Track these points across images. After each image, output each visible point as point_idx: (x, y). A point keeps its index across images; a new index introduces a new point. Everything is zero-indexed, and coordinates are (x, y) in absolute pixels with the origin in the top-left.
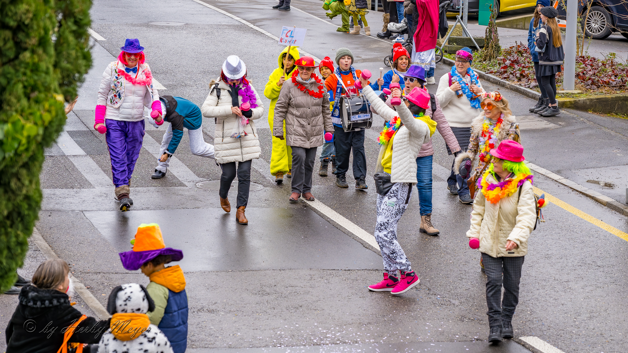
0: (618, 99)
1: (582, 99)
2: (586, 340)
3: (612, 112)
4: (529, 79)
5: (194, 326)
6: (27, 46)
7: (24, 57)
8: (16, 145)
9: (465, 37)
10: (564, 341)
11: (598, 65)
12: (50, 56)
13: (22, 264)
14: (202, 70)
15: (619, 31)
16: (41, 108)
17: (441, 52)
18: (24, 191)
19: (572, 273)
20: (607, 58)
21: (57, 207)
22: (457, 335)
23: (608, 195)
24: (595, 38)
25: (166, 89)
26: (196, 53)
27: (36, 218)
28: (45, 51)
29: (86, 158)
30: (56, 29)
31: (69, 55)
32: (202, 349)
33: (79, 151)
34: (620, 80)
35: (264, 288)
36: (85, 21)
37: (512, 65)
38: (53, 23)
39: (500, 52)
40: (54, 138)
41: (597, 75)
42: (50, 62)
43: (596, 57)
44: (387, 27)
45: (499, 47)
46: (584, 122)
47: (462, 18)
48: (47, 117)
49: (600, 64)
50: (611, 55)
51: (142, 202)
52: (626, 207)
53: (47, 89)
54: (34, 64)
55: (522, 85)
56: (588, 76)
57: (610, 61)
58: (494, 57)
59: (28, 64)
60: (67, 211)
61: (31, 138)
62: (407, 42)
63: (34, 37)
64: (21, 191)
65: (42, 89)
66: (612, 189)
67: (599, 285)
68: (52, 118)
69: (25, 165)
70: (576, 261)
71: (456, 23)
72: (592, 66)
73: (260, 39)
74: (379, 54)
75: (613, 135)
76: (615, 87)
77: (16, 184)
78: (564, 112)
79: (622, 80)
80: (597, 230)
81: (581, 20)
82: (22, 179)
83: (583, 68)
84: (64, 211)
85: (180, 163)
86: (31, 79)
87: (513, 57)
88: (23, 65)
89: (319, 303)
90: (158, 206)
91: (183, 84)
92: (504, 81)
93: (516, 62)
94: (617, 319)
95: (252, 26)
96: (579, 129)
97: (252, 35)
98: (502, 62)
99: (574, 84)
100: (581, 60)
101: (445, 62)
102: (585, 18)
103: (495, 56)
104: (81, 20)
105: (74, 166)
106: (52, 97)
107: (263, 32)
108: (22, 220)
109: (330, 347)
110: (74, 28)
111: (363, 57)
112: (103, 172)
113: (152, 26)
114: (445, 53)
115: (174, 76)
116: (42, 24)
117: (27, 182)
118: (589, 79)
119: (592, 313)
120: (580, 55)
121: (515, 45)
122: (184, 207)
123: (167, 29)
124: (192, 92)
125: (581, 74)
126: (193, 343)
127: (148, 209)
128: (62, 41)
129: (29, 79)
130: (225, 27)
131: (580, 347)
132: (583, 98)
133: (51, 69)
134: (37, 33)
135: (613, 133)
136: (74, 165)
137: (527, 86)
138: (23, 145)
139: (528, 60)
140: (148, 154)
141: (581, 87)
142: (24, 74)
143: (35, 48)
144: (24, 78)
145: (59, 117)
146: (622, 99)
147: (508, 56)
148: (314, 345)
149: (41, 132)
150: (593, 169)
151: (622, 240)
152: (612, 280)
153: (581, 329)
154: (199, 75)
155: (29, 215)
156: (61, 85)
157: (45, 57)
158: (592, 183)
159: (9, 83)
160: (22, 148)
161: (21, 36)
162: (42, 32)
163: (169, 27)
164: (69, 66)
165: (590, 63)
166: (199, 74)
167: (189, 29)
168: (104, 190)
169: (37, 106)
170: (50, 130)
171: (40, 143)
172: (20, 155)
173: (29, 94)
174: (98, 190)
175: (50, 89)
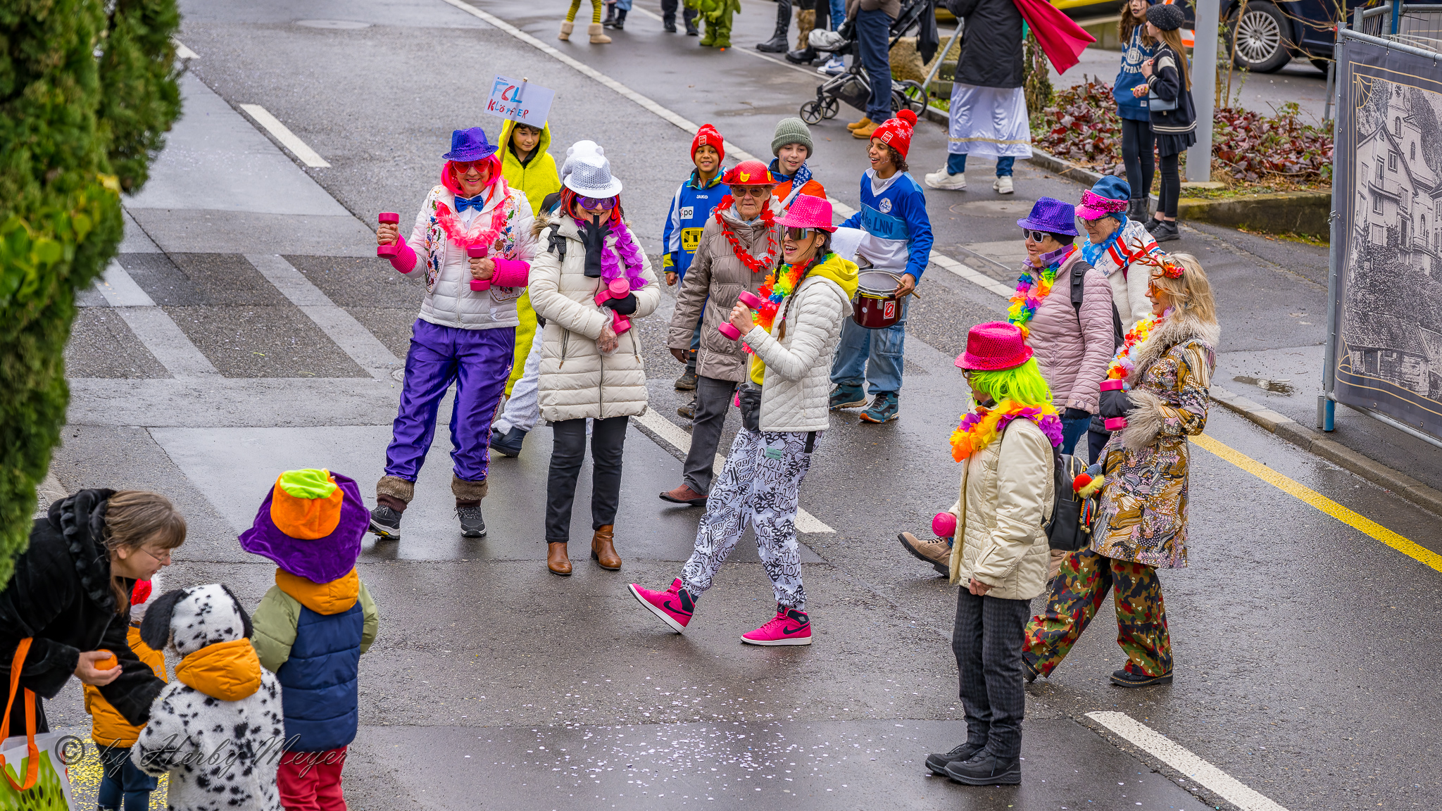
0: (1302, 202)
1: (1227, 201)
2: (1229, 721)
3: (1289, 231)
4: (1113, 157)
6: (42, 68)
7: (34, 92)
8: (14, 284)
10: (1181, 721)
11: (1260, 128)
12: (91, 92)
14: (407, 125)
15: (1305, 56)
16: (70, 203)
17: (924, 95)
18: (31, 384)
19: (1200, 576)
20: (1281, 114)
21: (92, 417)
22: (952, 706)
23: (1280, 410)
24: (1255, 70)
25: (329, 165)
26: (395, 90)
27: (56, 441)
28: (79, 80)
29: (155, 312)
30: (104, 33)
31: (130, 90)
32: (402, 728)
33: (142, 298)
34: (1308, 162)
35: (538, 599)
36: (165, 17)
37: (1076, 126)
38: (96, 19)
39: (1050, 97)
40: (98, 269)
41: (1259, 151)
42: (91, 105)
43: (1257, 112)
44: (807, 38)
45: (1049, 87)
46: (1231, 252)
48: (83, 224)
49: (1266, 127)
50: (1289, 108)
51: (276, 408)
52: (1317, 436)
53: (84, 163)
54: (55, 108)
55: (1098, 168)
56: (1238, 152)
57: (1288, 121)
58: (1036, 108)
59: (42, 107)
60: (112, 427)
61: (49, 267)
62: (851, 73)
63: (56, 51)
64: (25, 383)
65: (72, 162)
66: (1289, 395)
67: (1258, 603)
68: (94, 227)
69: (34, 328)
70: (1209, 551)
71: (955, 32)
72: (1247, 129)
73: (531, 60)
74: (788, 97)
75: (1292, 280)
76: (1297, 176)
77: (12, 367)
78: (1186, 228)
79: (1312, 162)
80: (1255, 484)
81: (1226, 30)
82: (28, 356)
83: (1230, 134)
84: (108, 426)
85: (359, 326)
86: (49, 140)
87: (1079, 107)
88: (31, 110)
90: (310, 419)
91: (366, 155)
92: (1059, 160)
93: (1086, 119)
94: (1294, 676)
95: (514, 31)
96: (1220, 267)
97: (515, 52)
98: (1054, 118)
99: (1209, 169)
100: (1225, 117)
102: (1233, 26)
103: (1039, 107)
104: (156, 13)
105: (129, 330)
106: (94, 180)
107: (539, 46)
108: (24, 445)
109: (680, 728)
110: (142, 31)
111: (756, 103)
112: (191, 344)
113: (299, 29)
114: (932, 98)
115: (346, 137)
116: (73, 21)
117: (36, 364)
118: (1243, 158)
119: (1242, 662)
120: (1222, 106)
121: (1082, 82)
122: (367, 421)
123: (332, 35)
124: (383, 173)
125: (1225, 148)
126: (383, 715)
127: (288, 424)
128: (115, 59)
129: (44, 141)
130: (458, 33)
131: (1216, 736)
132: (1228, 199)
133: (93, 119)
134: (62, 41)
135: (1291, 276)
136: (128, 327)
137: (1107, 172)
138: (31, 284)
139: (1111, 115)
140: (289, 306)
141: (1224, 176)
142: (35, 129)
143: (58, 73)
144: (34, 139)
145: (108, 224)
146: (1311, 202)
147: (1069, 107)
148: (643, 723)
149: (69, 256)
150: (1247, 353)
151: (1307, 506)
152: (1285, 593)
153: (1218, 697)
154: (401, 136)
155: (38, 435)
156: (112, 155)
157: (79, 93)
158: (1243, 382)
160: (26, 290)
161: (28, 46)
162: (74, 39)
163: (335, 32)
164: (129, 113)
165: (1244, 123)
166: (400, 134)
167: (379, 37)
168: (193, 382)
169: (61, 199)
170: (88, 253)
171: (67, 280)
172: (23, 306)
173: (44, 173)
174: (180, 381)
175: (89, 163)
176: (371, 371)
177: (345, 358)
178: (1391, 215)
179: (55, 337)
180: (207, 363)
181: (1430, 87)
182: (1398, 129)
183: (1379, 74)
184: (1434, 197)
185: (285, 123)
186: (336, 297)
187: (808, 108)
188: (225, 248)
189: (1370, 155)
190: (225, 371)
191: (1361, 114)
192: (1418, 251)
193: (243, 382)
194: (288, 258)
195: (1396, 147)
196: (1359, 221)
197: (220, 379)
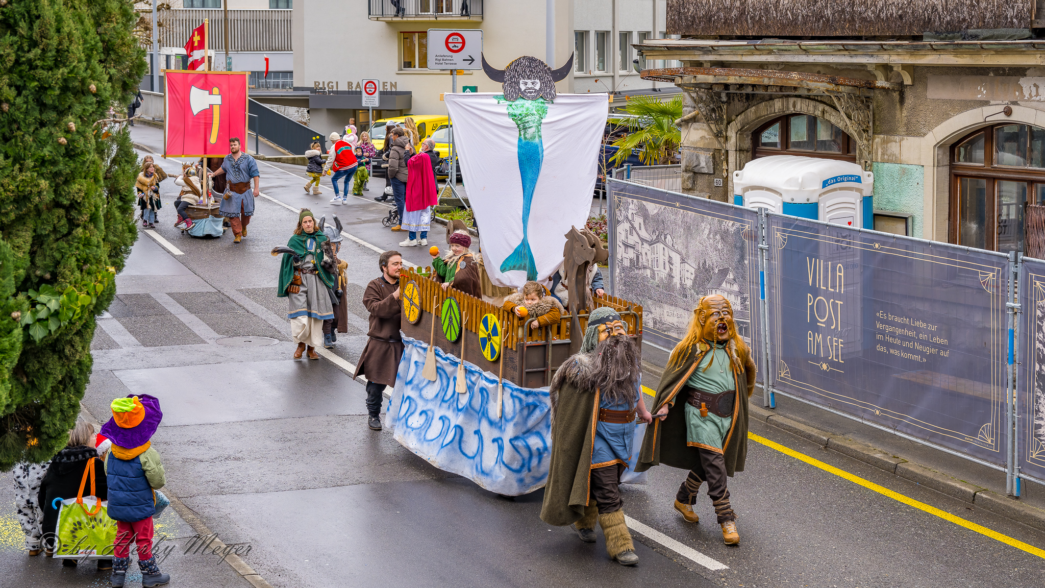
5: (223, 474)
6: (80, 222)
7: (77, 232)
8: (70, 315)
9: (454, 198)
12: (100, 231)
13: (75, 425)
16: (94, 279)
18: (77, 357)
21: (98, 368)
25: (184, 254)
27: (87, 381)
28: (96, 226)
29: (112, 320)
31: (116, 229)
35: (286, 435)
38: (103, 200)
42: (101, 237)
47: (451, 181)
48: (100, 288)
51: (167, 359)
53: (98, 261)
54: (86, 238)
59: (80, 238)
60: (97, 371)
61: (85, 306)
63: (86, 214)
64: (75, 357)
65: (93, 261)
68: (104, 289)
69: (79, 333)
71: (445, 185)
73: (267, 205)
77: (70, 350)
82: (76, 345)
86: (84, 252)
88: (76, 240)
89: (337, 447)
90: (182, 363)
91: (200, 249)
101: (437, 221)
104: (126, 196)
105: (102, 329)
106: (104, 268)
107: (271, 198)
108: (74, 384)
109: (348, 487)
110: (120, 204)
111: (363, 219)
112: (129, 333)
116: (93, 201)
117: (80, 349)
122: (207, 363)
124: (207, 256)
127: (173, 365)
128: (110, 216)
129: (82, 253)
133: (102, 242)
134: (88, 210)
136: (101, 327)
138: (77, 314)
140: (170, 315)
142: (77, 248)
143: (87, 224)
144: (77, 252)
145: (109, 287)
148: (335, 486)
149: (94, 302)
155: (80, 379)
156: (110, 256)
157: (96, 232)
159: (63, 257)
160: (76, 317)
161: (74, 213)
162: (94, 209)
164: (116, 239)
168: (131, 349)
169: (90, 277)
170: (101, 300)
171: (92, 311)
172: (74, 324)
173: (82, 266)
174: (125, 350)
175: (101, 261)
176: (208, 341)
177: (196, 335)
178: (631, 254)
179: (87, 337)
180: (136, 341)
181: (645, 200)
182: (633, 218)
183: (624, 195)
184: (650, 245)
185: (164, 237)
186: (190, 309)
187: (386, 220)
188: (141, 291)
189: (622, 229)
190: (144, 344)
191: (618, 212)
192: (645, 268)
193: (153, 348)
194: (169, 294)
195: (632, 225)
196: (619, 256)
197: (143, 348)
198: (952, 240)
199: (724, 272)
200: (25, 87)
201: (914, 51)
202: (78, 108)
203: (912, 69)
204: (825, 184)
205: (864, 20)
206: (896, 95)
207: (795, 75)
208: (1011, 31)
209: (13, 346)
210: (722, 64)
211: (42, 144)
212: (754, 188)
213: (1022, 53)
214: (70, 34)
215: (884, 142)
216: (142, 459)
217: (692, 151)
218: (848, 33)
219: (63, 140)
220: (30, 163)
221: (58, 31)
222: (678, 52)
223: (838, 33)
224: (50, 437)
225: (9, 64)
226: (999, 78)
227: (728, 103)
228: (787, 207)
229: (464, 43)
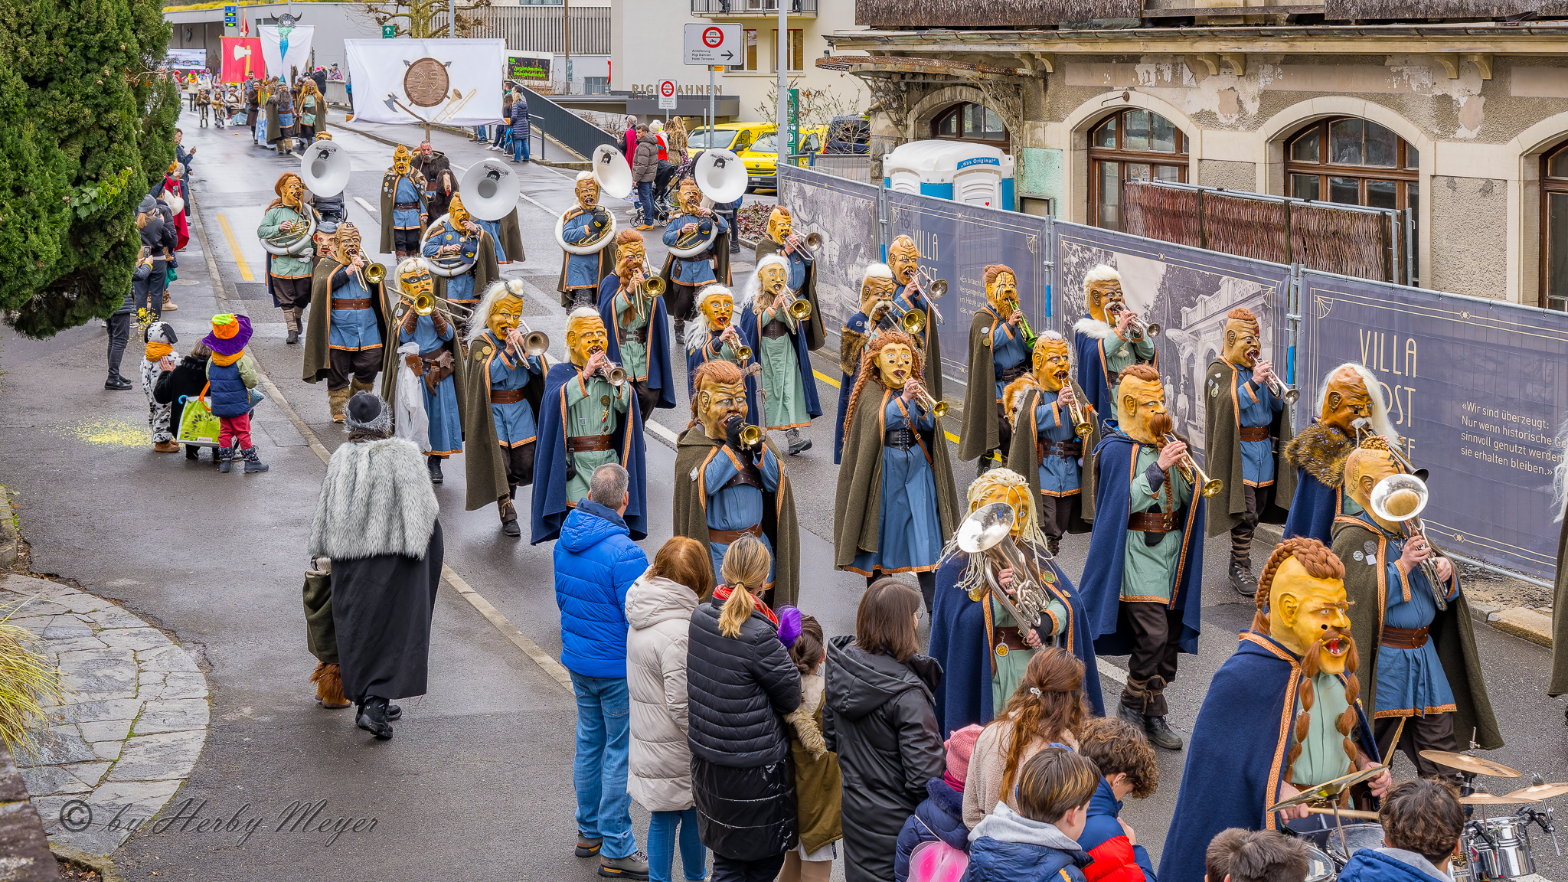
159: (104, 163)
181: (804, 182)
183: (789, 179)
191: (785, 196)
198: (1091, 221)
199: (857, 247)
200: (75, 46)
201: (1047, 39)
202: (112, 61)
203: (1052, 57)
204: (960, 165)
205: (1013, 10)
206: (1041, 82)
207: (936, 62)
208: (1125, 21)
209: (62, 219)
210: (902, 54)
211: (88, 85)
212: (899, 170)
213: (1128, 41)
214: (106, 11)
215: (1033, 128)
216: (239, 364)
217: (879, 140)
218: (1000, 23)
219: (100, 82)
220: (78, 97)
221: (98, 9)
222: (862, 42)
223: (993, 24)
224: (108, 298)
225: (64, 31)
226: (1121, 65)
227: (908, 91)
228: (925, 187)
229: (722, 37)
